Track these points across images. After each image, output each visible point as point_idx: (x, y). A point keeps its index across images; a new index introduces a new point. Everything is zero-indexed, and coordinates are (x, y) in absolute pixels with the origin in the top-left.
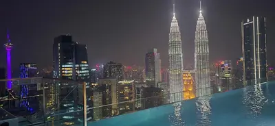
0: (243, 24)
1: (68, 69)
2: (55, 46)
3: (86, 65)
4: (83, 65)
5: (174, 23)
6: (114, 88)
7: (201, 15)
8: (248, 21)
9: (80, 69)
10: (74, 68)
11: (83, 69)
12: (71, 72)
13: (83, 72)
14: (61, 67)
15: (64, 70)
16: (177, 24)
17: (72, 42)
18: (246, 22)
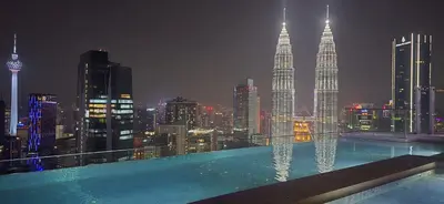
0: (395, 45)
1: (99, 106)
2: (81, 67)
3: (129, 102)
4: (123, 101)
5: (284, 39)
6: (181, 140)
7: (327, 27)
8: (403, 40)
9: (118, 107)
10: (109, 104)
11: (122, 107)
12: (105, 111)
13: (123, 112)
14: (88, 103)
15: (94, 108)
16: (287, 41)
17: (108, 63)
18: (399, 41)
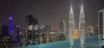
0: (99, 12)
1: (31, 27)
2: (26, 19)
3: (37, 26)
4: (36, 26)
5: (71, 11)
6: (48, 35)
7: (82, 8)
8: (101, 10)
9: (35, 27)
10: (33, 27)
12: (32, 28)
13: (36, 29)
14: (28, 27)
15: (29, 28)
16: (72, 11)
17: (32, 18)
18: (100, 11)
